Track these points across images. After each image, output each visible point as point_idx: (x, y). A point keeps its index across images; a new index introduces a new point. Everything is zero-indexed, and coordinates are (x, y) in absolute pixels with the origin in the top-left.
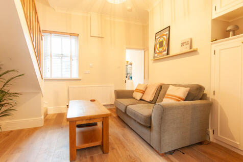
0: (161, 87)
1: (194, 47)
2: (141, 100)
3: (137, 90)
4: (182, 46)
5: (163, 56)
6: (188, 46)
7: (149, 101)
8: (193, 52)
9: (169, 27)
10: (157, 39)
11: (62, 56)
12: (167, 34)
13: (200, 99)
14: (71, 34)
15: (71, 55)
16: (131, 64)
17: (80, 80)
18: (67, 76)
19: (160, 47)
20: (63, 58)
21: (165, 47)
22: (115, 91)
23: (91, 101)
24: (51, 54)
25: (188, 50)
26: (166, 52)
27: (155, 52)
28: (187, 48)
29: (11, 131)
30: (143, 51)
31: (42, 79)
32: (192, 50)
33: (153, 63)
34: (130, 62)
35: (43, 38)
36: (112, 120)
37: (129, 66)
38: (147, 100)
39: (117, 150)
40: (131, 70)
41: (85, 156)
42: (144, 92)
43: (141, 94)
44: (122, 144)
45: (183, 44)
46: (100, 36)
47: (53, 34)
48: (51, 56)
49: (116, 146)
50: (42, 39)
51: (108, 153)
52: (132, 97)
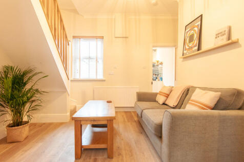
0: (188, 90)
1: (234, 38)
2: (164, 104)
3: (161, 93)
4: (216, 38)
5: (194, 52)
6: (225, 37)
7: (172, 106)
8: (232, 44)
9: (201, 16)
10: (187, 32)
11: (90, 58)
12: (198, 25)
13: (240, 109)
14: (97, 38)
15: (97, 57)
16: (161, 64)
17: (104, 81)
18: (93, 77)
19: (190, 41)
20: (90, 60)
21: (196, 42)
22: (137, 93)
23: (108, 102)
24: (80, 57)
25: (225, 42)
26: (196, 48)
27: (184, 49)
28: (223, 39)
29: (44, 124)
30: (174, 48)
31: (69, 79)
32: (230, 41)
33: (183, 61)
34: (160, 61)
35: (70, 43)
36: (131, 124)
37: (160, 66)
38: (170, 105)
39: (123, 157)
40: (162, 70)
41: (90, 157)
42: (168, 95)
43: (165, 98)
44: (131, 151)
45: (217, 36)
46: (124, 36)
47: (81, 39)
48: (80, 59)
49: (123, 152)
50: (68, 45)
51: (112, 158)
52: (155, 101)
